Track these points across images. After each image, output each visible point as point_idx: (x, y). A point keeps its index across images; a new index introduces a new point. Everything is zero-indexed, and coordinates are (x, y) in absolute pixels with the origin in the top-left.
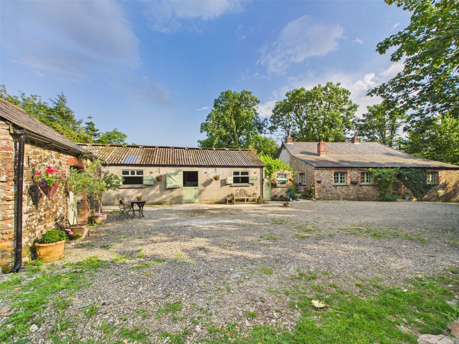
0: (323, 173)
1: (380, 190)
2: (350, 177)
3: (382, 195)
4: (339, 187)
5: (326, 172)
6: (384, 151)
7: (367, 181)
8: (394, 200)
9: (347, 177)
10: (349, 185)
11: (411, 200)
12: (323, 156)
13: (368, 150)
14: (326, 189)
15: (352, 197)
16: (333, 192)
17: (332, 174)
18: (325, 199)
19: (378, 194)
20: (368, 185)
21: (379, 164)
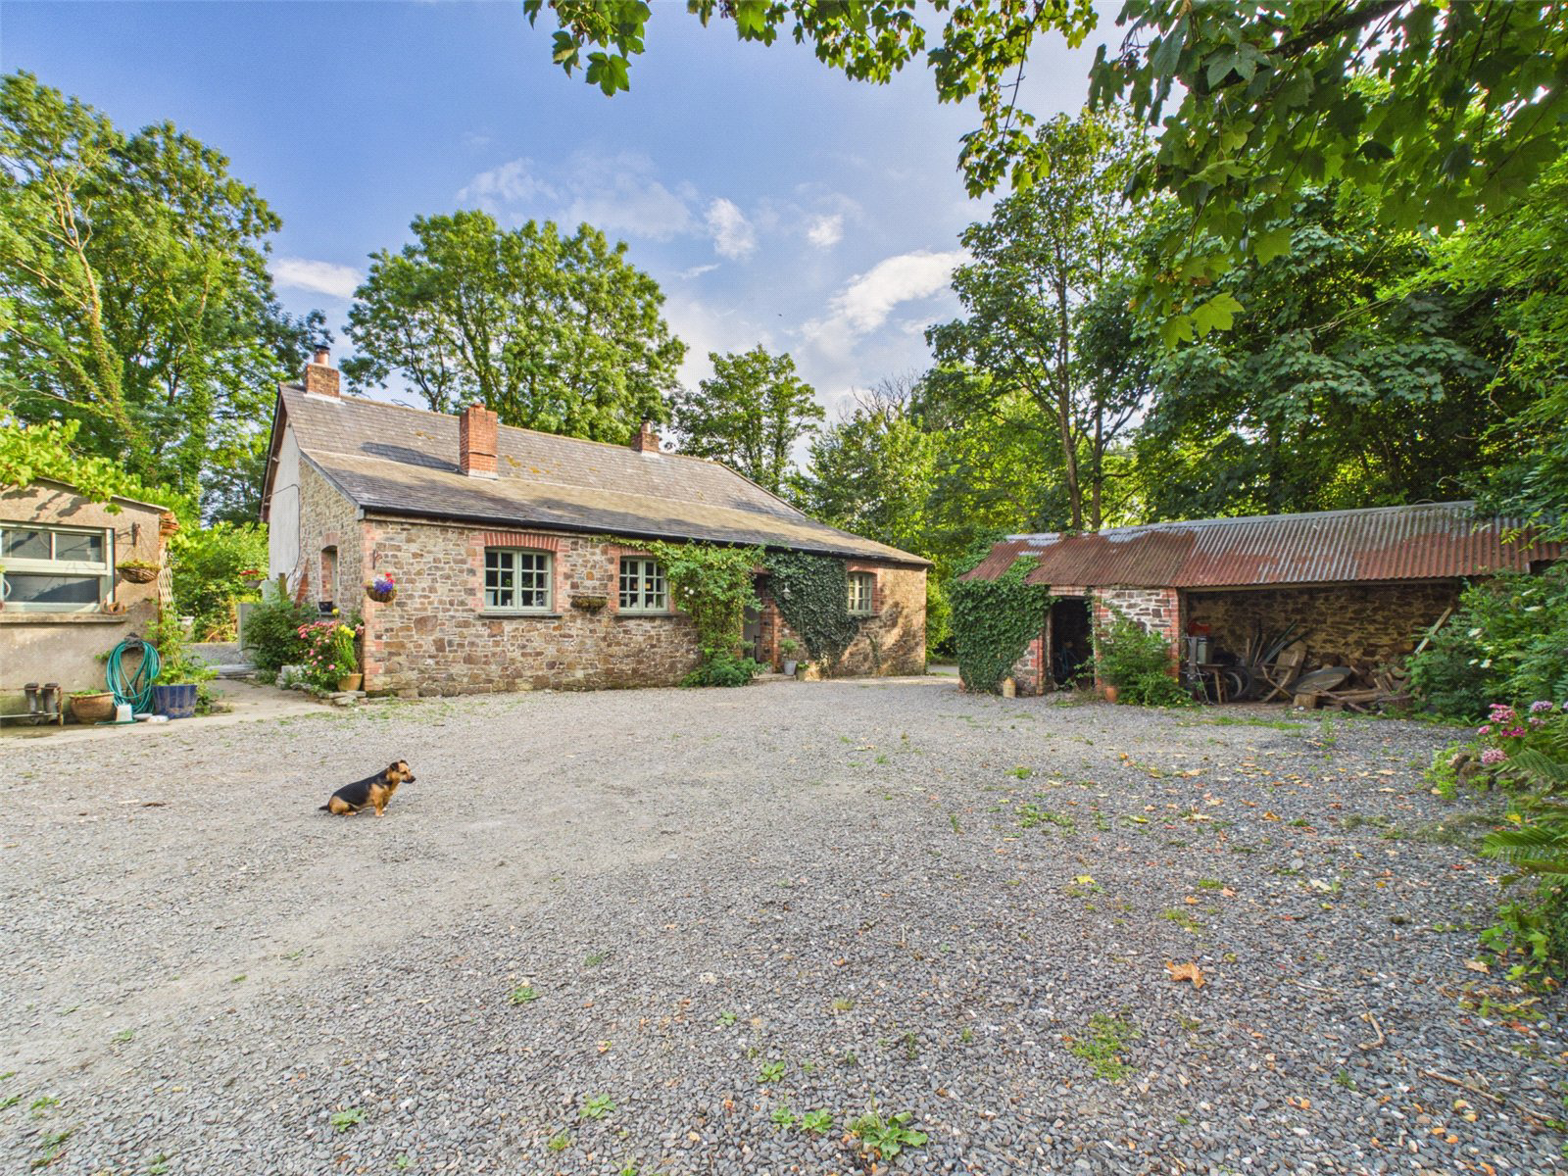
0: (414, 548)
1: (699, 638)
2: (567, 576)
3: (704, 660)
4: (515, 624)
5: (436, 543)
6: (735, 494)
7: (649, 599)
8: (747, 680)
9: (555, 573)
10: (567, 616)
11: (800, 673)
12: (482, 477)
13: (684, 483)
14: (437, 635)
15: (579, 674)
16: (479, 652)
17: (472, 553)
18: (433, 693)
19: (692, 656)
20: (652, 618)
21: (699, 528)
